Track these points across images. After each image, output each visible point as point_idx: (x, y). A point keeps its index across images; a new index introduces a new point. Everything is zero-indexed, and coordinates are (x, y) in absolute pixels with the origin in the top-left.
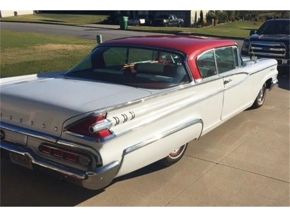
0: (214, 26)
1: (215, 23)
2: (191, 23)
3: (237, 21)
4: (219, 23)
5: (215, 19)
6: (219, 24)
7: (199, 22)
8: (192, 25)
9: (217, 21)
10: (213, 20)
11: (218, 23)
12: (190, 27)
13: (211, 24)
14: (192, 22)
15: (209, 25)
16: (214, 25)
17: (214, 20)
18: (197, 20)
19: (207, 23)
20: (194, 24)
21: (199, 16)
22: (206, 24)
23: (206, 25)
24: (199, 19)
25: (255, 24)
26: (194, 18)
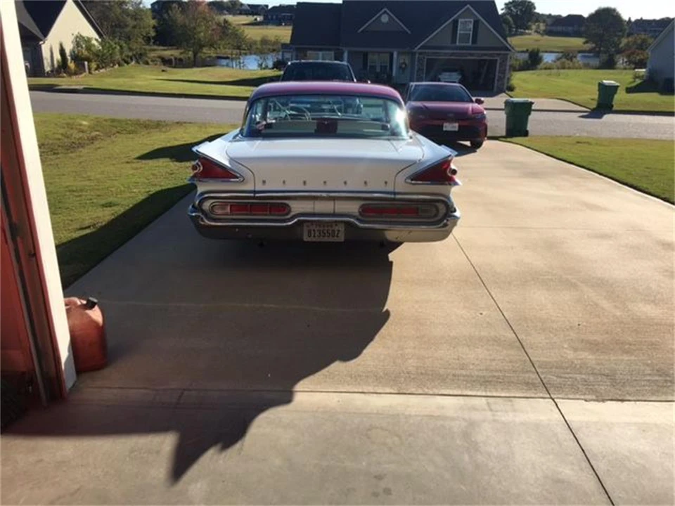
0: (90, 75)
1: (90, 69)
2: (46, 68)
3: (126, 65)
4: (98, 68)
5: (89, 61)
6: (97, 72)
7: (59, 66)
8: (48, 73)
9: (94, 65)
10: (86, 63)
11: (96, 69)
12: (45, 77)
13: (85, 71)
14: (48, 68)
15: (81, 73)
16: (90, 73)
17: (88, 63)
18: (55, 62)
19: (77, 70)
20: (52, 71)
21: (57, 56)
22: (75, 71)
23: (76, 74)
24: (58, 62)
25: (163, 71)
26: (49, 60)
